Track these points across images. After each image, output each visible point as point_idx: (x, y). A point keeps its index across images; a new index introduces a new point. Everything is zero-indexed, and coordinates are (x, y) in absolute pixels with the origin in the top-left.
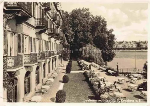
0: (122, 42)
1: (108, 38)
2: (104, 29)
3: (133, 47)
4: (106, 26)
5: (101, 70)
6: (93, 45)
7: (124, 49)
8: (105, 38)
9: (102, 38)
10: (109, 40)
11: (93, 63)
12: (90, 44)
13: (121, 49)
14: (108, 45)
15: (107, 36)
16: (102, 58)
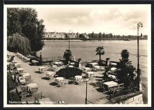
0: (54, 33)
1: (38, 28)
2: (34, 19)
3: (62, 38)
4: (37, 17)
5: (25, 61)
6: (21, 35)
7: (55, 39)
8: (35, 28)
9: (31, 28)
10: (38, 30)
11: (18, 54)
12: (18, 33)
13: (52, 39)
14: (38, 35)
15: (37, 26)
16: (30, 48)
